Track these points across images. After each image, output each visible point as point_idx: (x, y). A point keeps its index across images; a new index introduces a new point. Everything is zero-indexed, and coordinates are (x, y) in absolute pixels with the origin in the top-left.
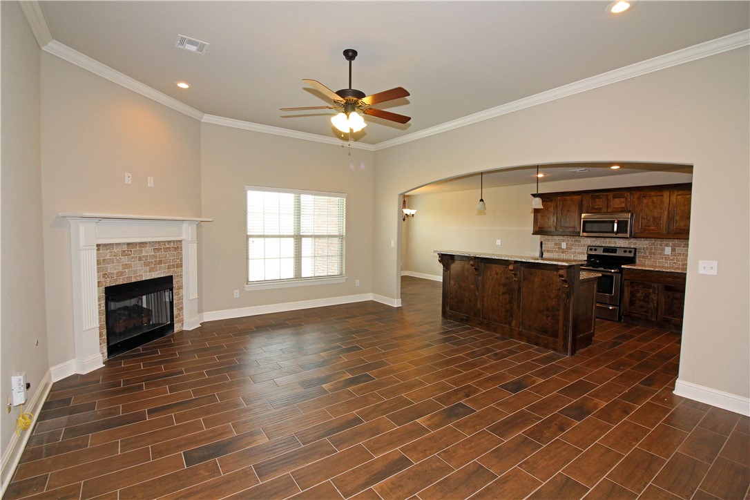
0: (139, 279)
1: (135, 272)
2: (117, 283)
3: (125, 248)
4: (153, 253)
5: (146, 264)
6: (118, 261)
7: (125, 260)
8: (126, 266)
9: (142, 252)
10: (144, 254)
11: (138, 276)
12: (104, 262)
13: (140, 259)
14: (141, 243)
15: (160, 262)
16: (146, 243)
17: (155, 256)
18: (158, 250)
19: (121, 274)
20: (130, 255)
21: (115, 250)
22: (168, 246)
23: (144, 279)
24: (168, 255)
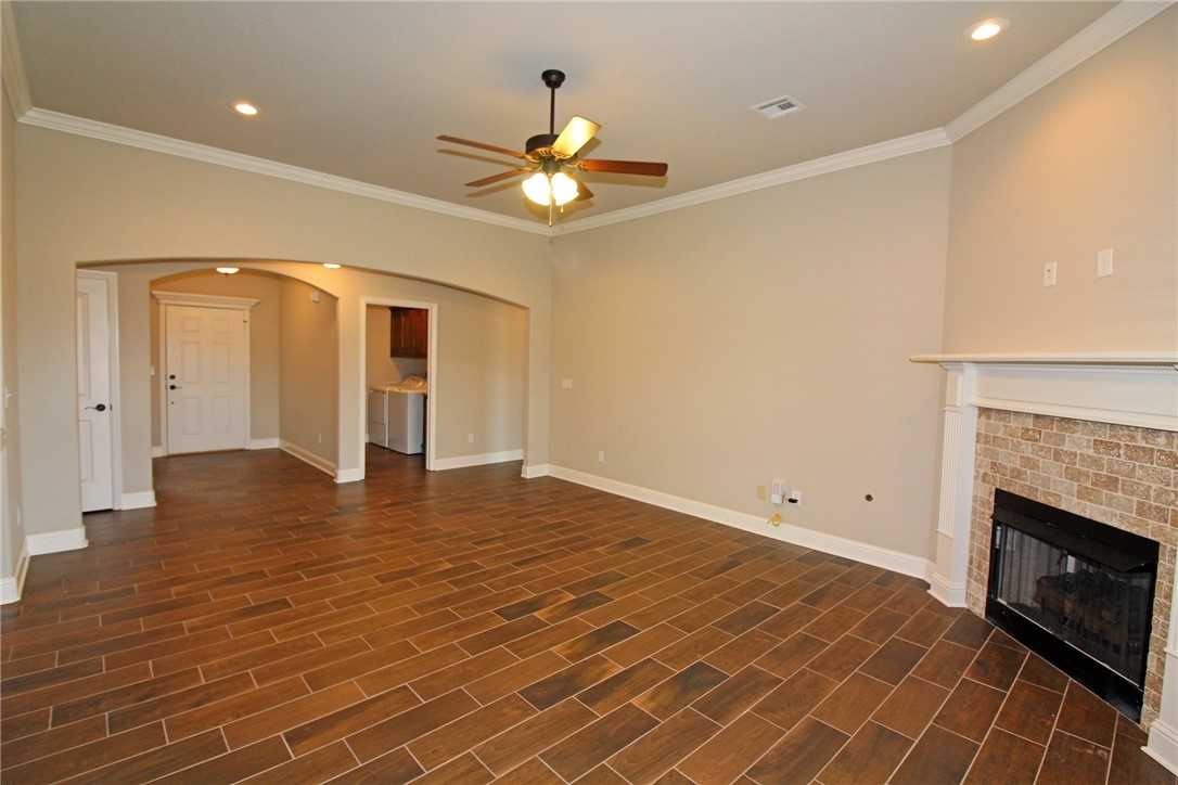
0: (1052, 502)
1: (1046, 482)
2: (1011, 490)
3: (1030, 423)
4: (1091, 452)
5: (1074, 475)
6: (1016, 447)
7: (1027, 449)
8: (1029, 463)
9: (1062, 440)
10: (1066, 447)
11: (1049, 494)
12: (994, 441)
13: (1057, 455)
14: (1063, 419)
15: (1112, 483)
16: (1074, 421)
17: (1096, 462)
18: (1110, 446)
19: (1018, 474)
20: (1037, 441)
21: (1014, 424)
22: (1143, 444)
23: (1063, 507)
24: (1139, 472)
